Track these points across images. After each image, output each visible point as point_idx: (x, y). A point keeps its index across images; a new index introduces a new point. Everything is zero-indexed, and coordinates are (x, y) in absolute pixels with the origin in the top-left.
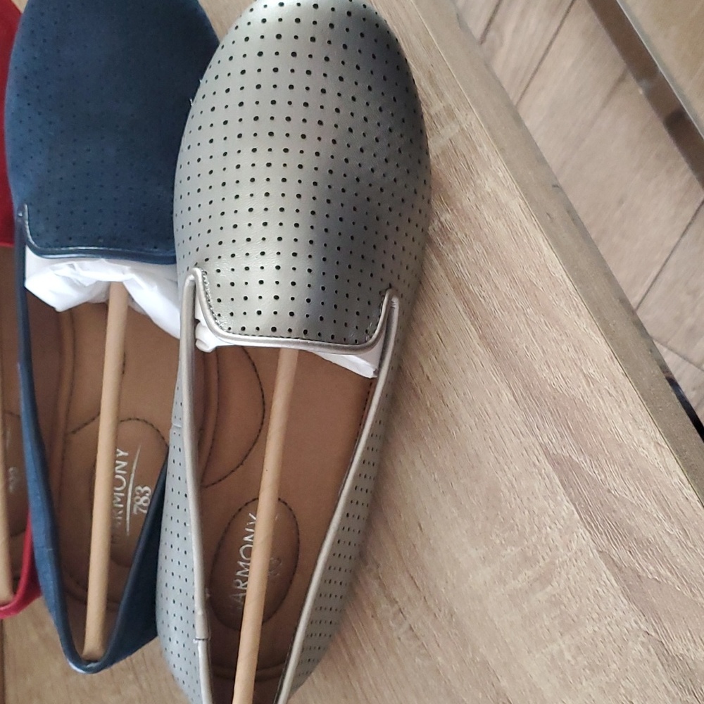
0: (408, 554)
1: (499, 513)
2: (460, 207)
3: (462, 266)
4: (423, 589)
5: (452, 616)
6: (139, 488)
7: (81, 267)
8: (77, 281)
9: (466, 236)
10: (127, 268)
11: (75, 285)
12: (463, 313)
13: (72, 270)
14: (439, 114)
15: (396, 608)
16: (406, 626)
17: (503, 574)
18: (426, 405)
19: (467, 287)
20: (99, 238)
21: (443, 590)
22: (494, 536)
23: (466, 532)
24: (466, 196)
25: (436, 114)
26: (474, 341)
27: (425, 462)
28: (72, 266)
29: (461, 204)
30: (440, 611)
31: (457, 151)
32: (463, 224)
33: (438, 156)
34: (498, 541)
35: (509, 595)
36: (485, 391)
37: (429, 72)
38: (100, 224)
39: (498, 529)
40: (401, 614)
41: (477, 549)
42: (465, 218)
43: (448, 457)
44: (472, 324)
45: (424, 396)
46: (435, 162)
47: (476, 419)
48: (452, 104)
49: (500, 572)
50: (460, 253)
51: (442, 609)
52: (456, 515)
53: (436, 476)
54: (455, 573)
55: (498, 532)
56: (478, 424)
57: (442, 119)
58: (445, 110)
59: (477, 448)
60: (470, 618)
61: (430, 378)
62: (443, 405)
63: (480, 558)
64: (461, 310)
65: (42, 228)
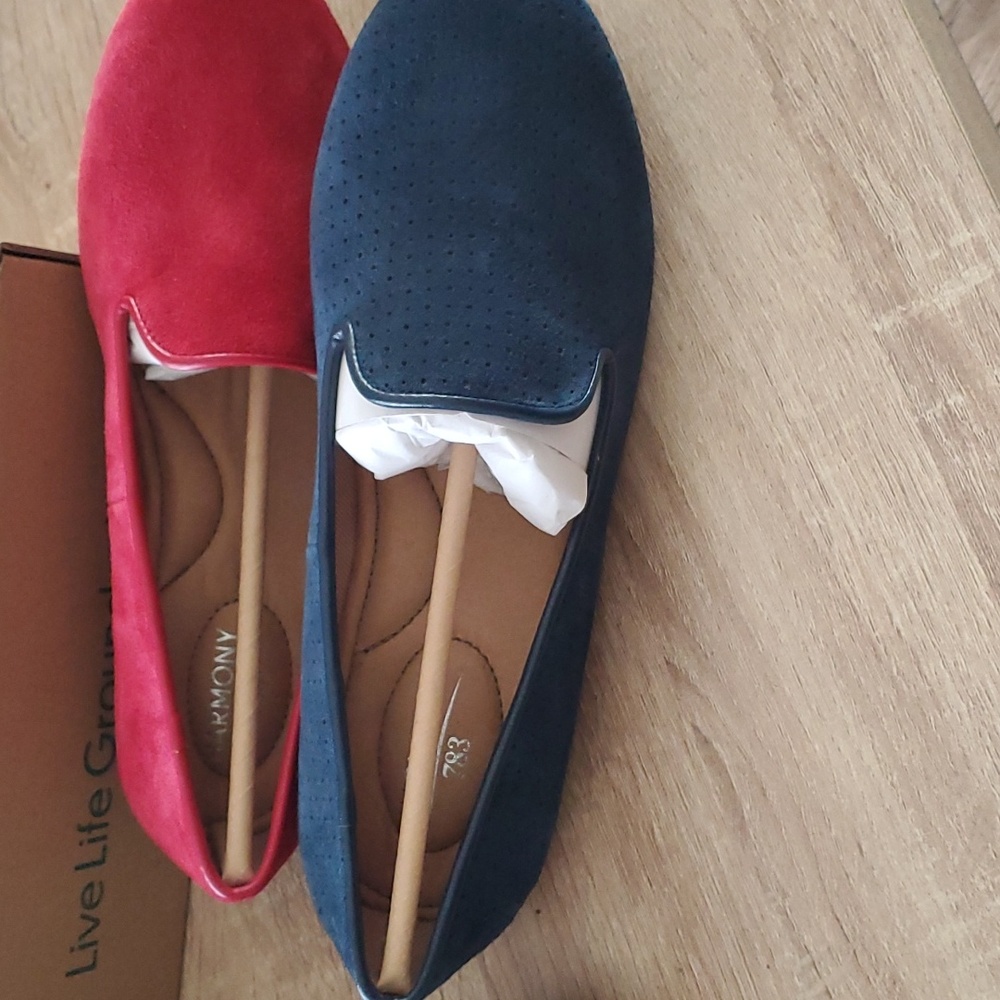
0: (836, 885)
1: (990, 845)
2: (982, 388)
3: (974, 475)
4: (854, 940)
5: (894, 983)
6: (453, 739)
7: (431, 422)
8: (416, 439)
9: (986, 432)
10: (496, 427)
11: (410, 443)
12: (967, 544)
13: (418, 425)
14: (962, 248)
15: (807, 959)
16: (819, 988)
17: (984, 935)
18: (892, 672)
19: (978, 507)
20: (466, 382)
21: (886, 946)
22: (977, 877)
23: (934, 867)
24: (992, 373)
25: (958, 247)
26: (981, 587)
27: (880, 756)
28: (419, 420)
29: (984, 384)
30: (877, 973)
31: (986, 305)
32: (984, 414)
33: (953, 308)
34: (982, 887)
35: (989, 966)
36: (990, 664)
37: (955, 185)
38: (467, 362)
39: (985, 870)
40: (813, 970)
41: (947, 893)
42: (988, 405)
43: (918, 753)
44: (980, 562)
45: (889, 659)
46: (949, 316)
47: (971, 703)
48: (984, 234)
49: (980, 931)
50: (973, 455)
51: (881, 973)
52: (921, 840)
53: (895, 778)
54: (909, 923)
55: (984, 874)
56: (972, 712)
57: (967, 255)
58: (973, 243)
59: (965, 746)
60: (923, 991)
61: (903, 634)
62: (919, 677)
63: (951, 906)
64: (965, 539)
65: (378, 361)
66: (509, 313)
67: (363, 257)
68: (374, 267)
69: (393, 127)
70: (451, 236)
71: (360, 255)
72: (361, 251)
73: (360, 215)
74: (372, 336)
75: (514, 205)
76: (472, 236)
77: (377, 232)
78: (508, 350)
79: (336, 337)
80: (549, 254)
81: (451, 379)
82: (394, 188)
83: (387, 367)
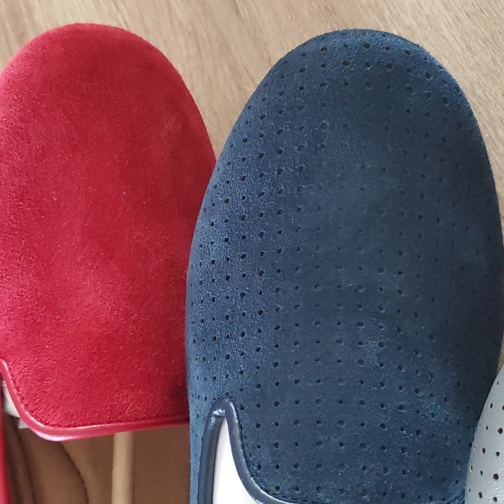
65: (265, 457)
66: (401, 407)
67: (246, 336)
68: (258, 350)
69: (279, 212)
70: (339, 323)
71: (243, 334)
72: (245, 330)
73: (243, 295)
74: (258, 426)
75: (400, 292)
76: (361, 324)
77: (260, 313)
78: (403, 450)
79: (216, 413)
80: (431, 337)
81: (349, 489)
82: (279, 271)
83: (277, 467)
